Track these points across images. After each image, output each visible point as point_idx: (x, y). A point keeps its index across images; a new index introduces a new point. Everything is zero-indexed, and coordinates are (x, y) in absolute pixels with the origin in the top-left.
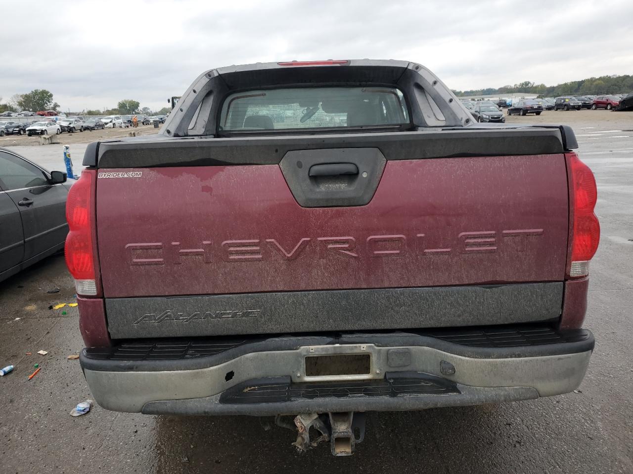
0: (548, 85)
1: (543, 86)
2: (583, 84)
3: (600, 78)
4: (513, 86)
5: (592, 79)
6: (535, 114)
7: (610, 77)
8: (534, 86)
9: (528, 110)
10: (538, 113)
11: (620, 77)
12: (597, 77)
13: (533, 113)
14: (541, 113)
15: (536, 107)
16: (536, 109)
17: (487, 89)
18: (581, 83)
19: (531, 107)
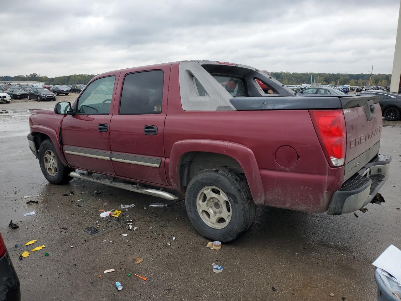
0: (49, 77)
1: (46, 77)
2: (70, 78)
3: (79, 75)
4: (25, 76)
5: (75, 75)
6: (64, 95)
7: (84, 75)
8: (40, 76)
9: (60, 92)
10: (67, 94)
11: (89, 75)
12: (78, 75)
13: (63, 94)
14: (69, 94)
15: (65, 90)
16: (65, 92)
17: (5, 77)
18: (69, 77)
19: (62, 90)
